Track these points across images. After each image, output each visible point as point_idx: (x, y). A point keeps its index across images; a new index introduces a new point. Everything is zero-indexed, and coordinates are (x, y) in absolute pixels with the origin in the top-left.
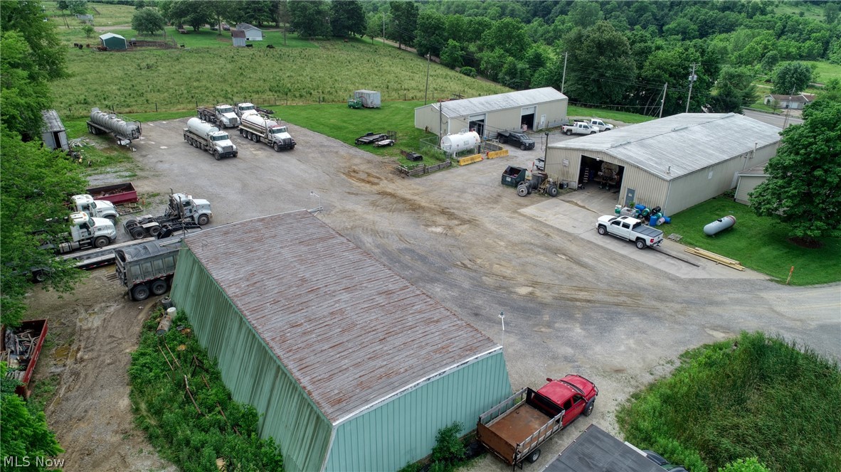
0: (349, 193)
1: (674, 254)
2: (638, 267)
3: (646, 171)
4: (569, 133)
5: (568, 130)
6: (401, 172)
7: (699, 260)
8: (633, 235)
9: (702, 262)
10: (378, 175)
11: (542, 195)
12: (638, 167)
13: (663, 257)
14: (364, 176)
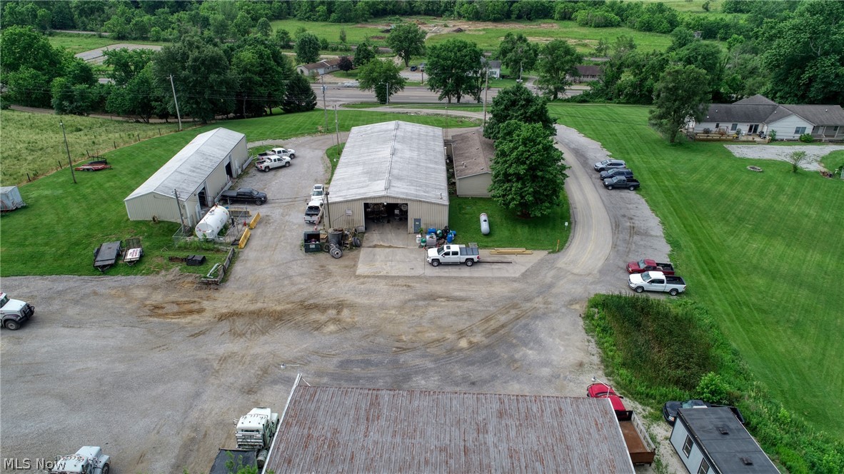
0: (192, 336)
1: (489, 260)
2: (489, 282)
3: (427, 202)
4: (267, 170)
5: (266, 168)
6: (208, 284)
7: (505, 257)
8: (463, 258)
9: (509, 258)
10: (186, 299)
11: (351, 249)
12: (420, 201)
13: (487, 266)
14: (175, 308)
